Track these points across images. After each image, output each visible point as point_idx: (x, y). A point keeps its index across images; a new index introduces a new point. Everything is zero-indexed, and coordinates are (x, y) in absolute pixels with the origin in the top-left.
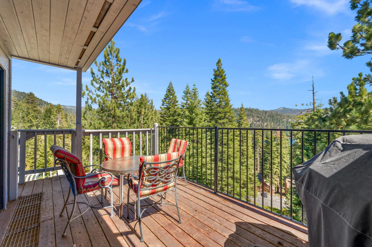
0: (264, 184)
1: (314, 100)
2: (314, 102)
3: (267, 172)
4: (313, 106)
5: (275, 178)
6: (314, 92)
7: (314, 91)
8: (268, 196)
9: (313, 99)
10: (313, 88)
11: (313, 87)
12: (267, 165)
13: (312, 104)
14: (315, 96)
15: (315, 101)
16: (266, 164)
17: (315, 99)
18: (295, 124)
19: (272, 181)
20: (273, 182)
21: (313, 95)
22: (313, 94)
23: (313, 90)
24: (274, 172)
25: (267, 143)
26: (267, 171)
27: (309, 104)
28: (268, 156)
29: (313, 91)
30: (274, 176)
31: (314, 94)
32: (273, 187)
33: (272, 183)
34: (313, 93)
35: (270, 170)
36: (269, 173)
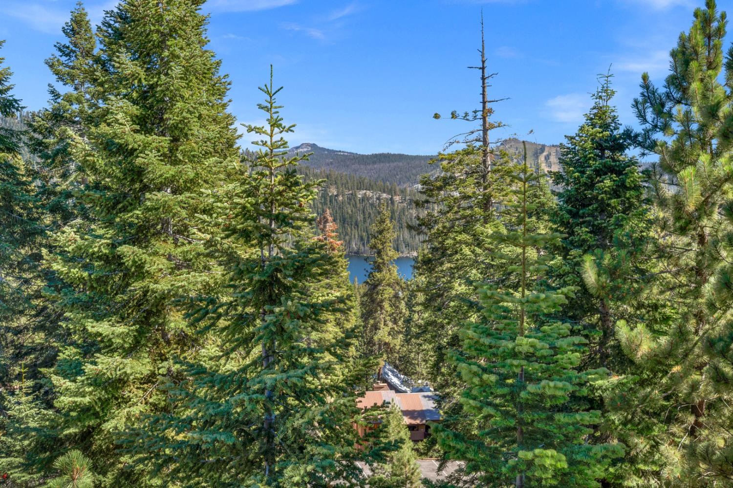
1: (484, 103)
2: (484, 107)
4: (481, 122)
6: (486, 75)
7: (486, 70)
9: (484, 98)
10: (483, 62)
11: (483, 56)
13: (479, 115)
14: (487, 89)
15: (488, 106)
17: (488, 98)
18: (438, 184)
21: (483, 83)
22: (481, 81)
23: (483, 68)
27: (470, 117)
29: (483, 72)
31: (486, 81)
34: (483, 79)
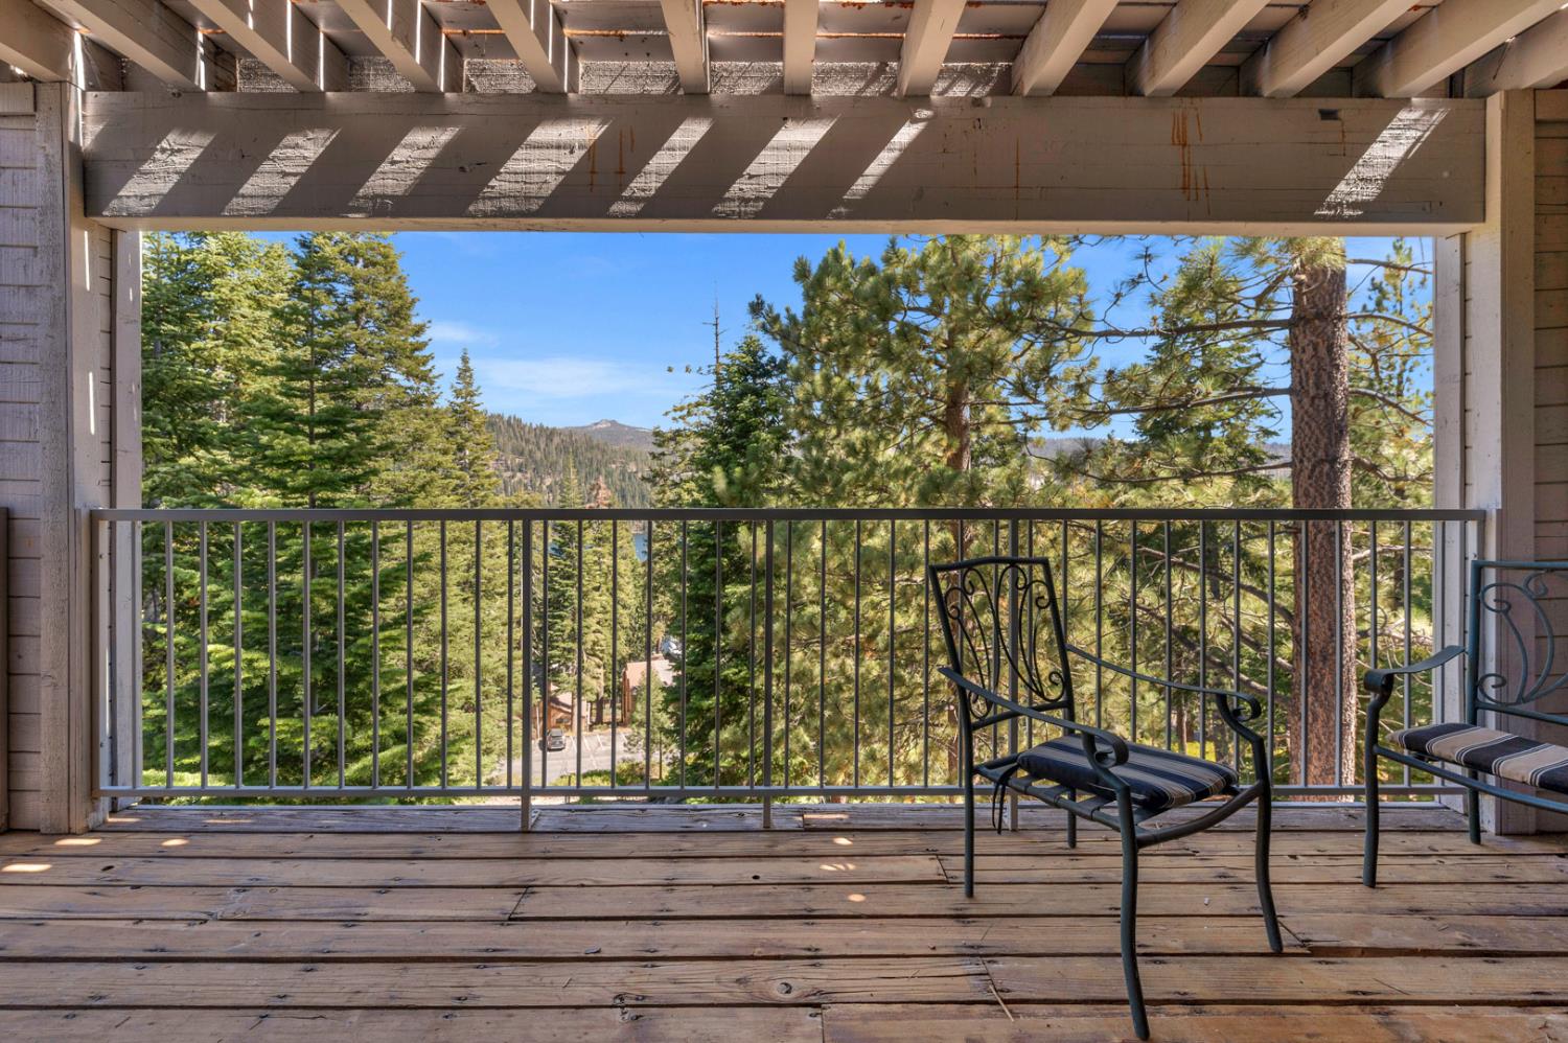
0: (549, 701)
3: (564, 649)
5: (591, 668)
8: (568, 742)
12: (565, 623)
16: (560, 617)
19: (580, 680)
20: (583, 684)
24: (589, 646)
25: (562, 537)
26: (562, 645)
28: (567, 585)
30: (590, 663)
32: (584, 704)
33: (580, 691)
35: (573, 642)
36: (570, 650)
